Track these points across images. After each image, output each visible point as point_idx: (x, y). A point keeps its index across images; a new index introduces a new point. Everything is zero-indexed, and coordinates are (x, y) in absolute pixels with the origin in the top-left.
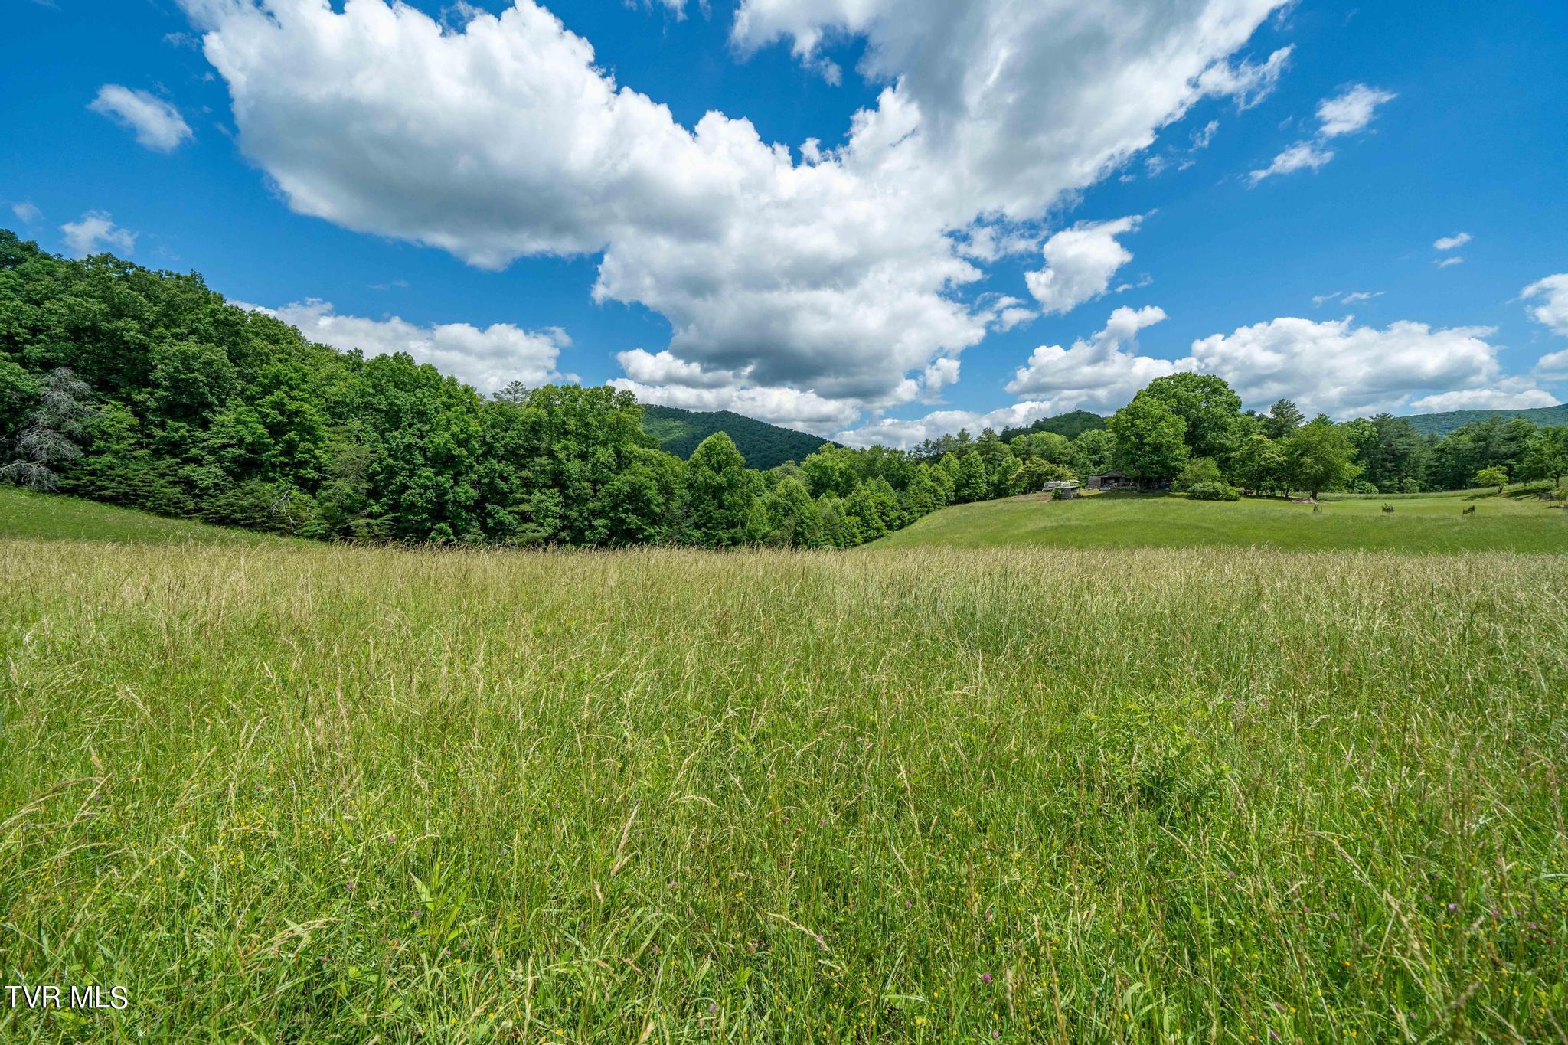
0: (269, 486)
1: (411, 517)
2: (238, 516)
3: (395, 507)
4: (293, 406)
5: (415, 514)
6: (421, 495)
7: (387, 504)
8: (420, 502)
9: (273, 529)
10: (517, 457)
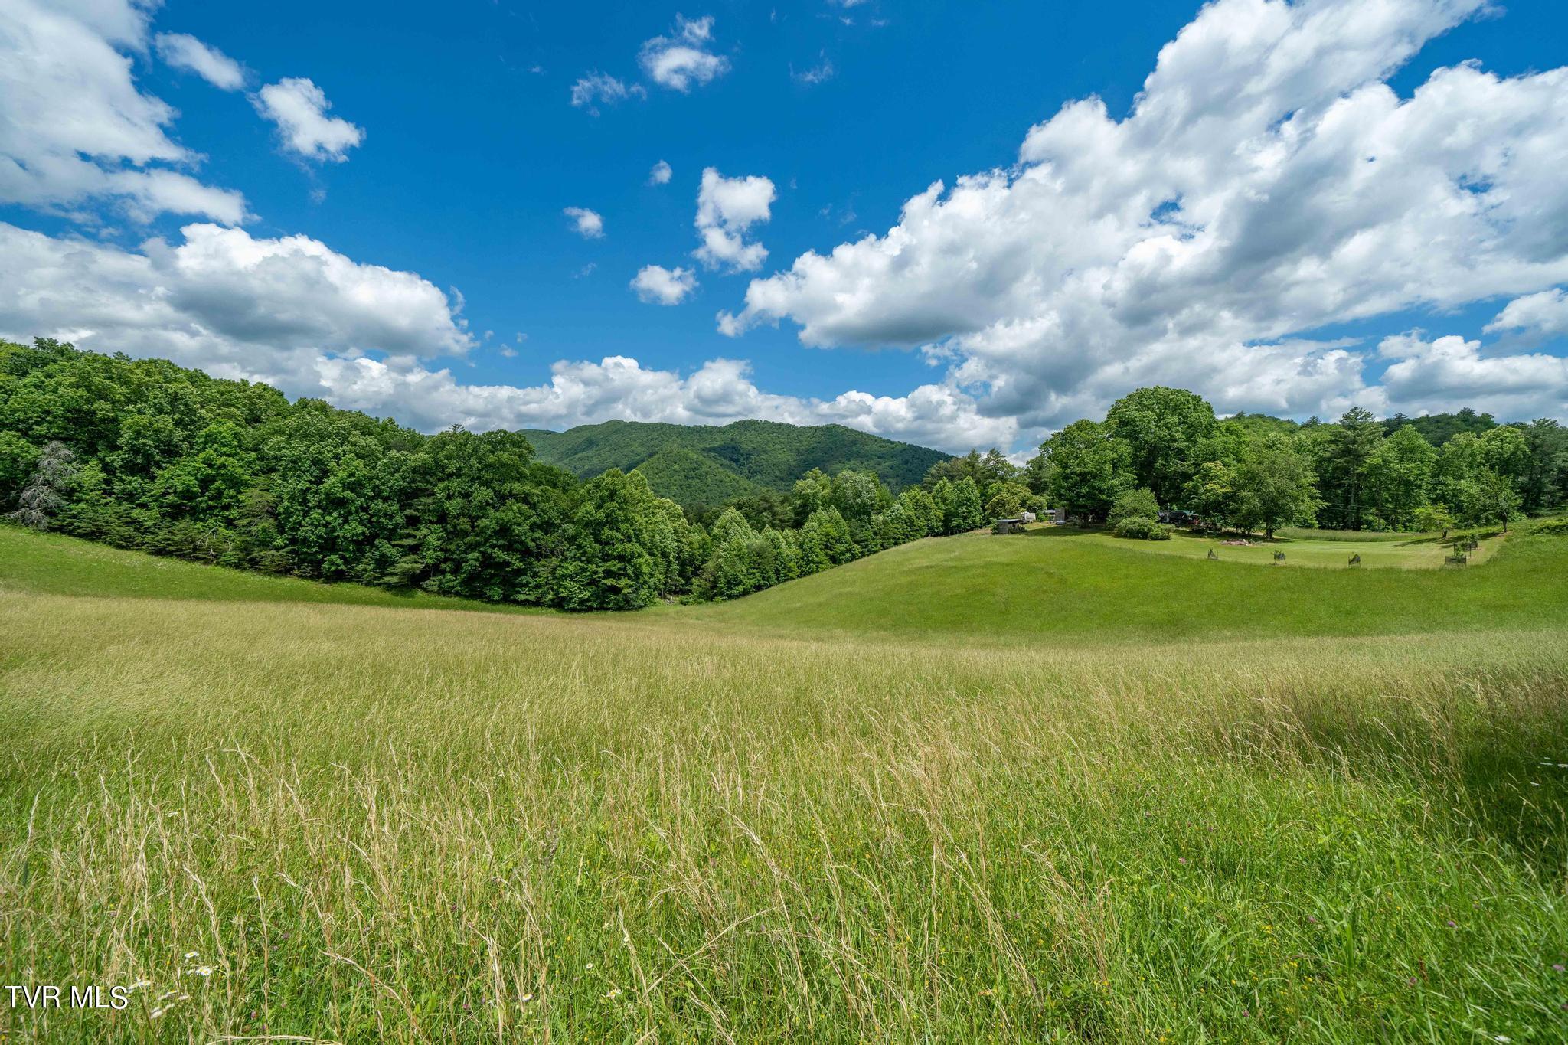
0: (199, 525)
1: (305, 550)
2: (171, 548)
3: (293, 541)
4: (219, 461)
5: (309, 547)
6: (312, 532)
7: (287, 539)
8: (313, 538)
9: (198, 559)
10: (406, 497)
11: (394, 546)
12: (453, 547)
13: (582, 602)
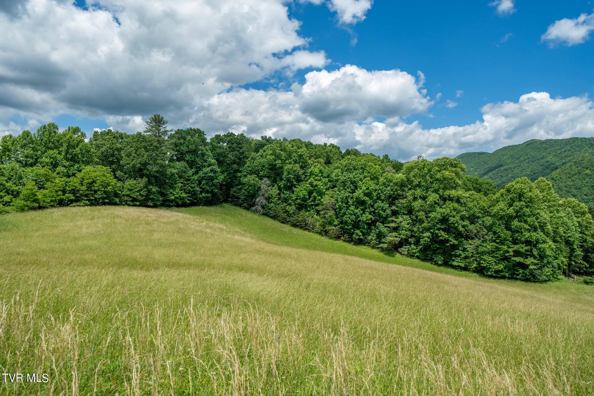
0: (307, 213)
1: (346, 227)
2: (298, 224)
3: (342, 222)
4: (315, 183)
5: (348, 226)
6: (349, 217)
7: (339, 221)
8: (349, 221)
9: (306, 229)
10: (392, 199)
11: (386, 227)
12: (415, 229)
13: (497, 272)
